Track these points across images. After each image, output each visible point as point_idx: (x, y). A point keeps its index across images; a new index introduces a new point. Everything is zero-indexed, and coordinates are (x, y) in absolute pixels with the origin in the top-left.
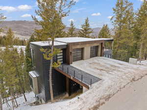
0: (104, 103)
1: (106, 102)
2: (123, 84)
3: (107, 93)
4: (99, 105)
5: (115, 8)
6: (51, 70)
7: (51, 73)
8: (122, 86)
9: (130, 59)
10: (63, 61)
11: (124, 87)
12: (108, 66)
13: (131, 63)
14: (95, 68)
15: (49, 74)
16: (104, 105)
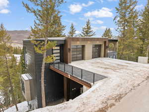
0: (114, 105)
1: (117, 104)
2: (136, 83)
3: (117, 92)
4: (106, 108)
5: (118, 8)
6: (43, 67)
7: (43, 70)
8: (136, 85)
9: (139, 57)
10: (60, 59)
11: (139, 85)
12: (114, 65)
13: (140, 62)
14: (99, 67)
15: (41, 72)
16: (113, 107)
